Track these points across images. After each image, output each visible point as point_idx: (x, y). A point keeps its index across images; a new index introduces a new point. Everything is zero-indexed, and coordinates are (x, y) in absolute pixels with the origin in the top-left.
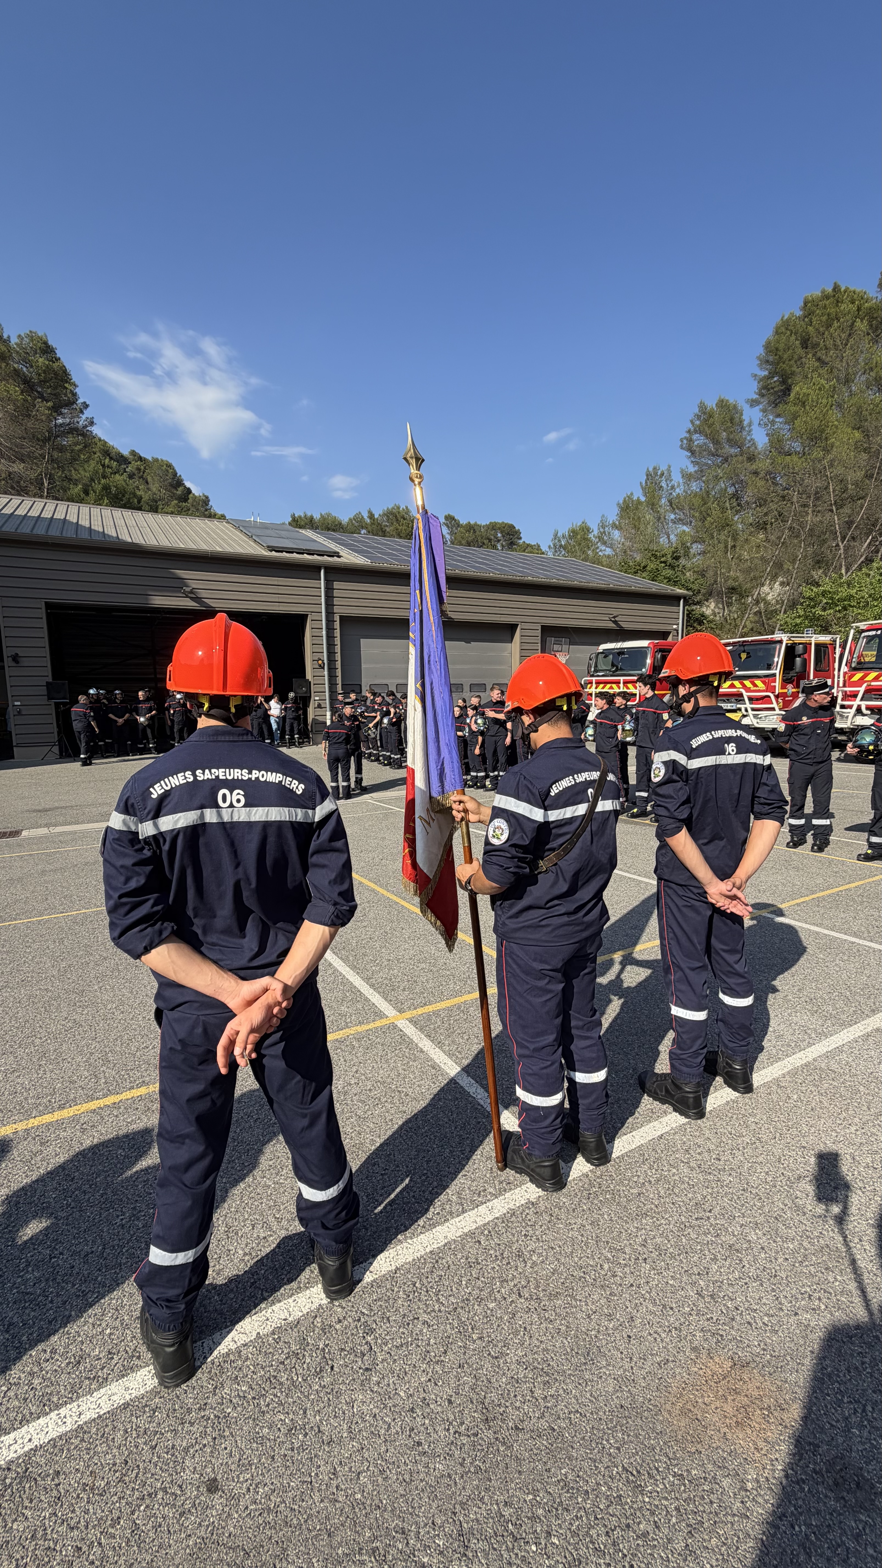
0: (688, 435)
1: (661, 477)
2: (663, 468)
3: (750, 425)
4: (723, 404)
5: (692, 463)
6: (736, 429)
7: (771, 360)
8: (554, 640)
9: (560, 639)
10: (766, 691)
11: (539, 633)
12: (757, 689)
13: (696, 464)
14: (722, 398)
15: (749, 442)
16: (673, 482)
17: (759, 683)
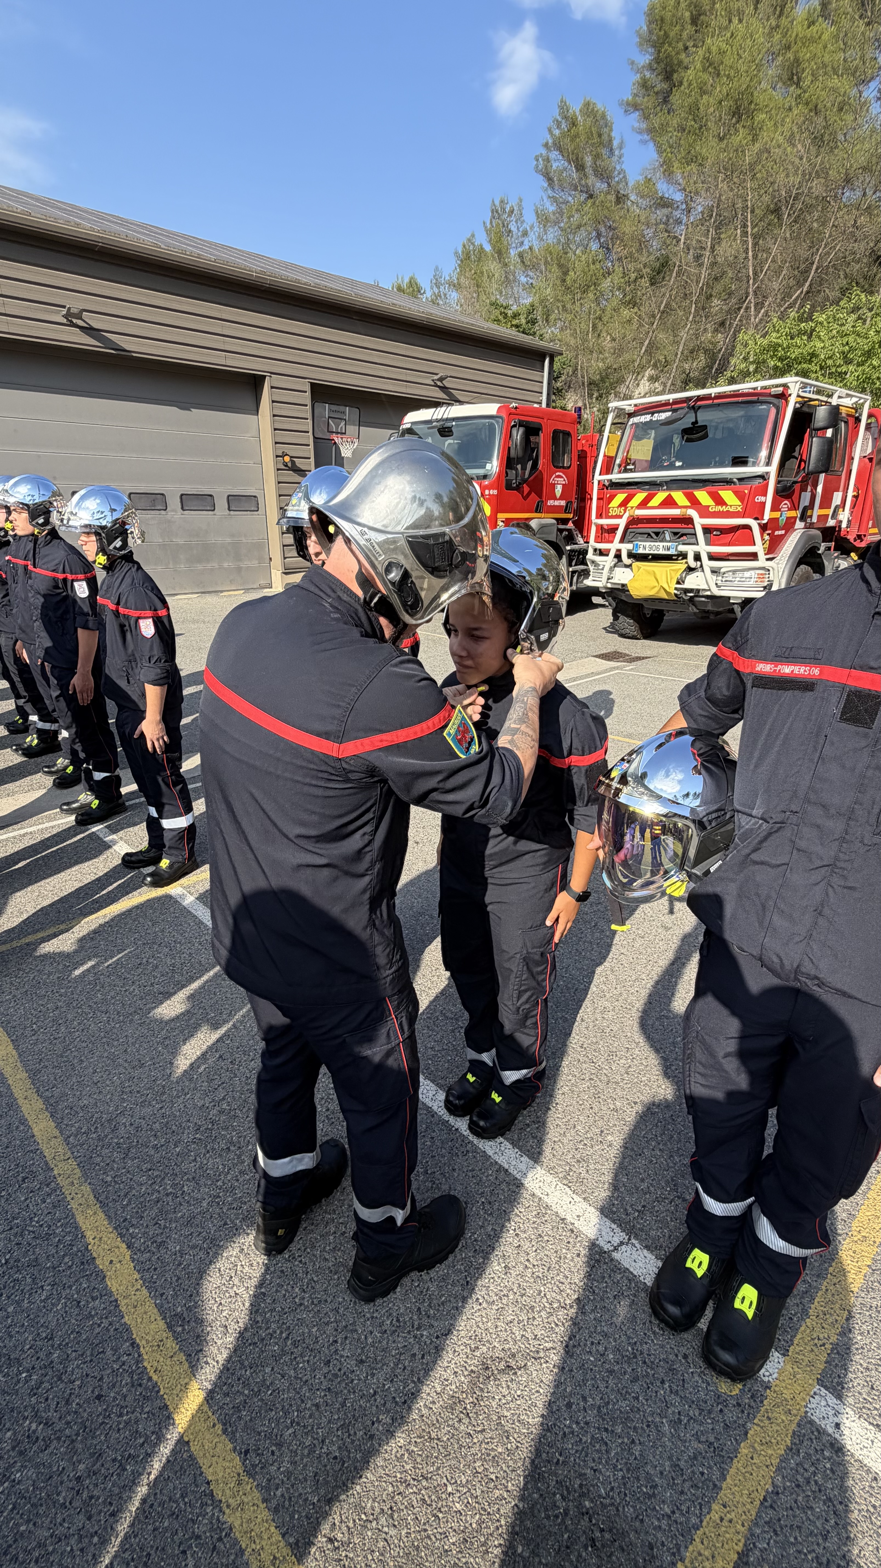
0: (544, 152)
1: (510, 216)
2: (513, 203)
3: (621, 148)
4: (589, 110)
5: (549, 197)
6: (604, 152)
7: (654, 38)
8: (330, 410)
9: (342, 408)
10: (743, 515)
11: (307, 398)
12: (724, 509)
13: (554, 200)
14: (588, 99)
15: (619, 174)
16: (525, 225)
17: (728, 495)
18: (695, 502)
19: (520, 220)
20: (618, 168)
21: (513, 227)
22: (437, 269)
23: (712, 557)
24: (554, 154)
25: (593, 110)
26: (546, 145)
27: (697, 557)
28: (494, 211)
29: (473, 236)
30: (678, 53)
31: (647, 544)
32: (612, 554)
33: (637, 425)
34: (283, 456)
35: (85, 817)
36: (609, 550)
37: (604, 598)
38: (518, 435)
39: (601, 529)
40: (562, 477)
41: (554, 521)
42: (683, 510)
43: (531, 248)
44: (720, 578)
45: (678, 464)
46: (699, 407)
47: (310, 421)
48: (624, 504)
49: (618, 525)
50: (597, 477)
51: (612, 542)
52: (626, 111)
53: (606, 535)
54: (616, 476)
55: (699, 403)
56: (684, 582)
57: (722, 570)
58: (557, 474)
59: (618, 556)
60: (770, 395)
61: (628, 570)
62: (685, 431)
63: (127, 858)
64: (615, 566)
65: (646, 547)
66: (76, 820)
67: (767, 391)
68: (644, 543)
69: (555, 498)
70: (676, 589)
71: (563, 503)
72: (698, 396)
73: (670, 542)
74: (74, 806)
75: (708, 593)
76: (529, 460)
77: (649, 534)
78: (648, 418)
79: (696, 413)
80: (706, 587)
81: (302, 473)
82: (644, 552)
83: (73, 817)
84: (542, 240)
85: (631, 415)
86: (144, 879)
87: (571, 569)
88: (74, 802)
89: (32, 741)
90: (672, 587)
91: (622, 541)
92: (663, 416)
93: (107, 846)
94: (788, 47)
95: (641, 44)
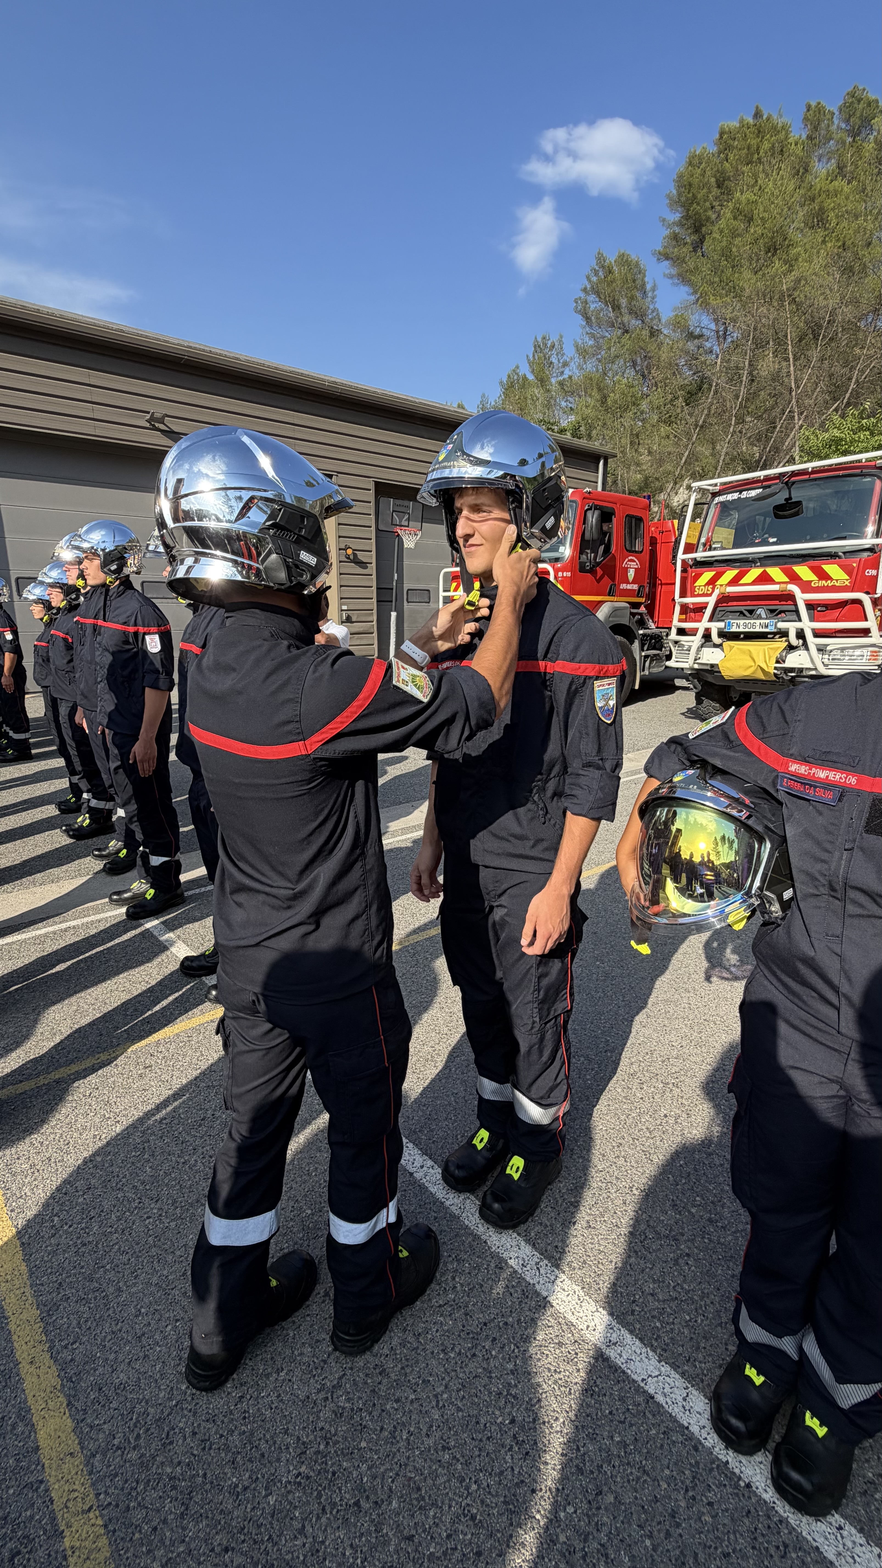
0: (582, 295)
1: (551, 350)
2: (554, 338)
3: (653, 290)
4: (623, 260)
5: (587, 333)
6: (638, 295)
7: (683, 199)
8: (394, 504)
9: (406, 503)
10: (852, 590)
11: (371, 496)
12: (829, 583)
13: (592, 336)
14: (622, 251)
15: (653, 312)
16: (565, 357)
17: (833, 570)
18: (794, 578)
19: (560, 353)
20: (651, 307)
21: (554, 360)
22: (483, 396)
23: (817, 634)
24: (592, 297)
25: (627, 261)
26: (585, 290)
27: (801, 635)
28: (537, 347)
29: (517, 367)
30: (705, 211)
31: (741, 622)
32: (700, 633)
33: (723, 504)
34: (345, 549)
35: (138, 910)
36: (697, 630)
37: (688, 680)
38: (593, 518)
39: (685, 609)
40: (634, 561)
41: (627, 605)
42: (783, 586)
43: (570, 377)
44: (827, 656)
45: (772, 540)
46: (794, 483)
47: (373, 517)
48: (712, 582)
49: (707, 603)
50: (681, 556)
51: (700, 621)
52: (658, 259)
53: (692, 614)
54: (700, 555)
55: (793, 479)
56: (784, 662)
57: (829, 648)
58: (630, 558)
59: (707, 636)
60: (876, 467)
61: (718, 649)
62: (778, 508)
63: (187, 963)
64: (702, 646)
65: (740, 625)
66: (127, 913)
67: (873, 463)
68: (738, 621)
69: (628, 582)
70: (776, 668)
71: (635, 587)
72: (793, 472)
73: (766, 619)
74: (126, 895)
75: (813, 673)
76: (601, 545)
77: (741, 613)
78: (735, 496)
79: (789, 489)
80: (811, 666)
81: (363, 564)
82: (738, 630)
83: (124, 910)
84: (582, 369)
85: (715, 495)
86: (209, 992)
87: (643, 654)
88: (125, 891)
89: (84, 821)
90: (771, 667)
91: (711, 619)
92: (753, 493)
93: (163, 948)
94: (813, 199)
95: (671, 205)
